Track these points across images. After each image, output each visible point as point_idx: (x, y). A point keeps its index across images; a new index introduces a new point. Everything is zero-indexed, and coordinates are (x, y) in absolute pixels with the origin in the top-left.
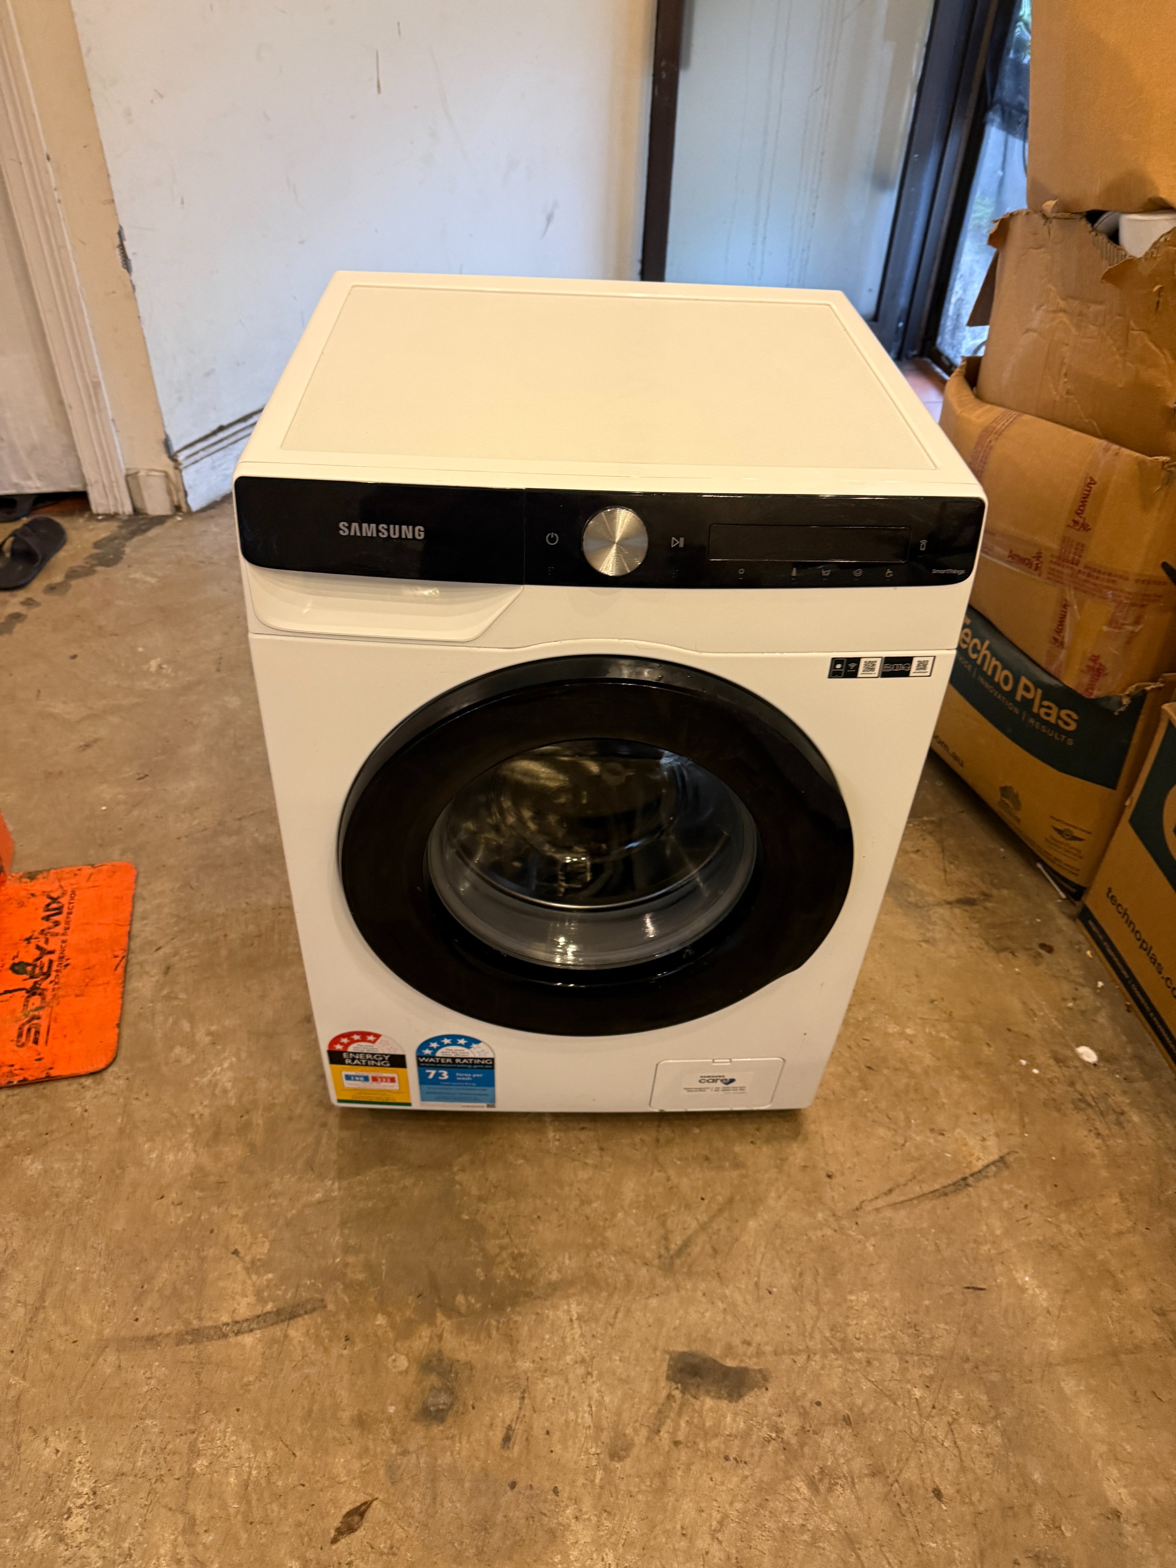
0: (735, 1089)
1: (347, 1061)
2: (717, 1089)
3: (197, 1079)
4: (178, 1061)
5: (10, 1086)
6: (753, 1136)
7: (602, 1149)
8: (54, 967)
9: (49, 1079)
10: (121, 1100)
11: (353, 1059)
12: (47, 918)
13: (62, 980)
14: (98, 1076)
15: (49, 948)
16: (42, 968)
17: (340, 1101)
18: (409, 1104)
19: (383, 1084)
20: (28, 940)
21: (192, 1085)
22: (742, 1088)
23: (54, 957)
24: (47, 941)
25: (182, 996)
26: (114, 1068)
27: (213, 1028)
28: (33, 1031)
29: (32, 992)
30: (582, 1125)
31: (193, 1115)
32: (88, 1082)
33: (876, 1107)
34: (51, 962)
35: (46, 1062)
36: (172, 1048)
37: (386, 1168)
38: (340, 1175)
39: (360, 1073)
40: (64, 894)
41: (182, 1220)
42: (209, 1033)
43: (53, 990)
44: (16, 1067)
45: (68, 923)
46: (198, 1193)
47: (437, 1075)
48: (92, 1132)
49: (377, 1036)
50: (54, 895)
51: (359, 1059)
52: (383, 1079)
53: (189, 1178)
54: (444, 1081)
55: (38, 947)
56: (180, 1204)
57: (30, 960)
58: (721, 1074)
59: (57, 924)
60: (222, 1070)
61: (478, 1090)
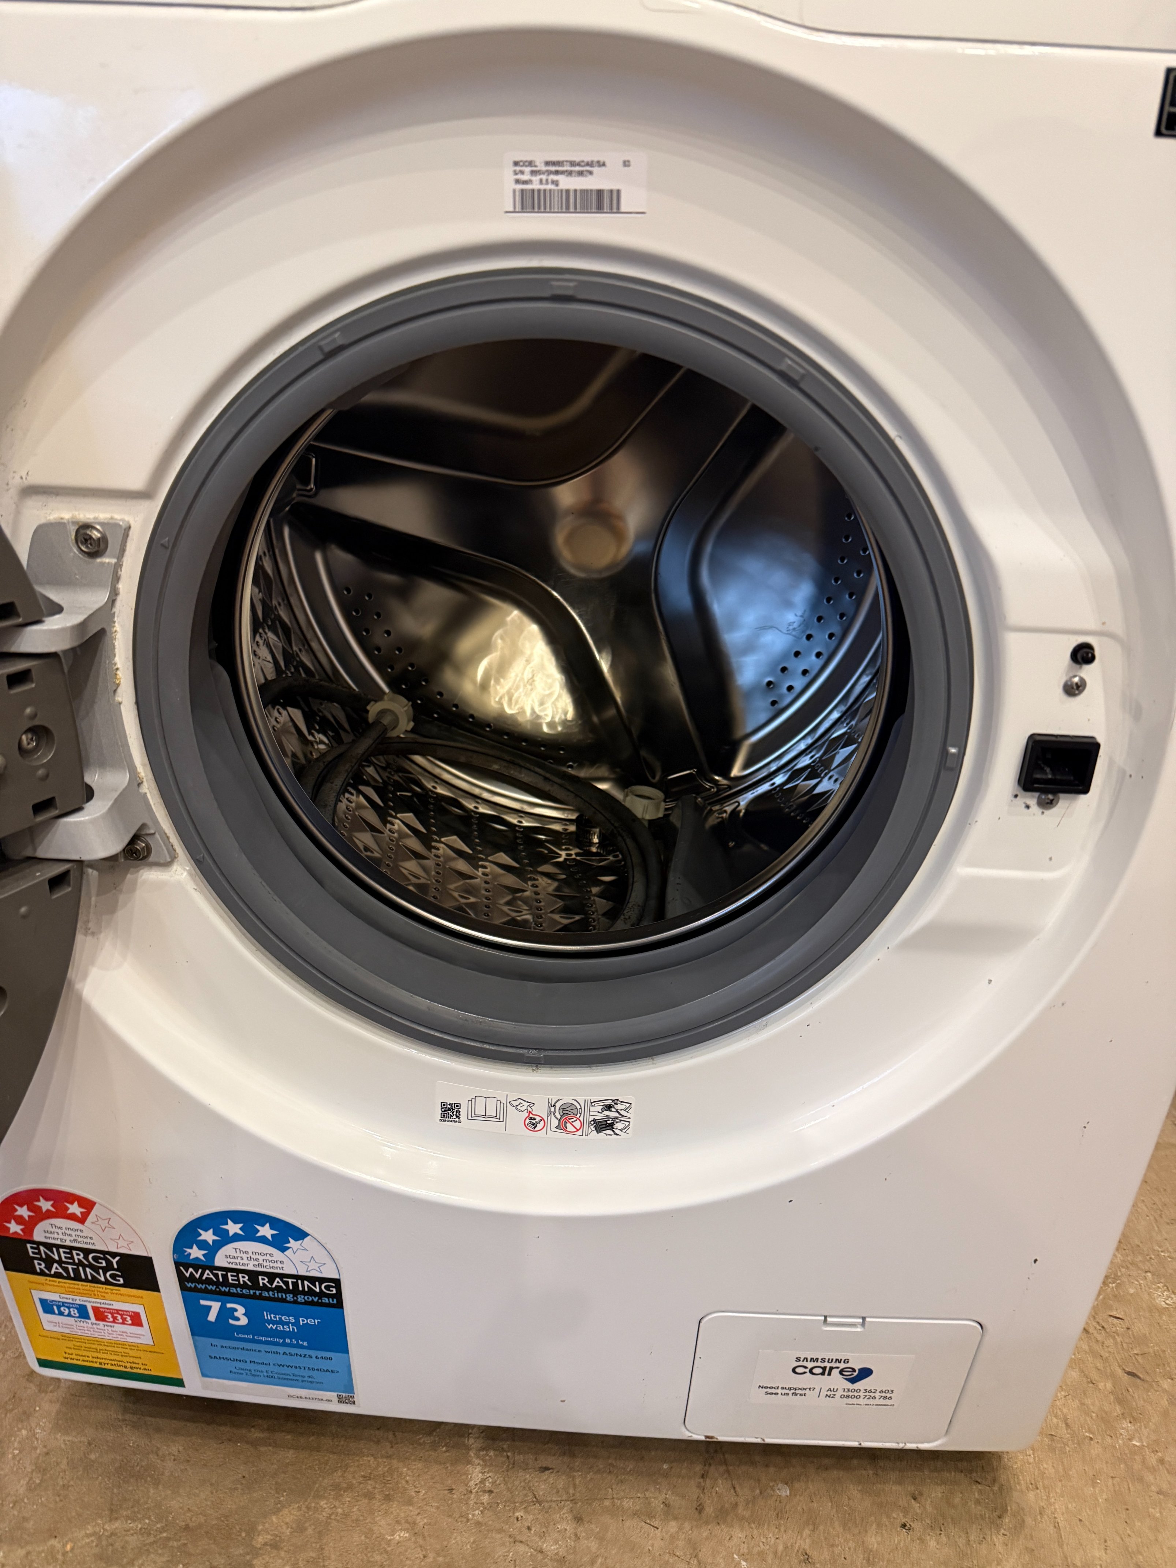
0: (870, 1394)
1: (39, 1266)
2: (831, 1394)
6: (906, 1511)
7: (579, 1519)
11: (49, 1262)
17: (43, 1363)
18: (180, 1383)
19: (118, 1327)
22: (887, 1394)
30: (546, 1460)
33: (1161, 1461)
39: (69, 1298)
47: (226, 1314)
49: (88, 1205)
51: (60, 1262)
52: (118, 1316)
54: (241, 1329)
58: (842, 1356)
61: (315, 1359)
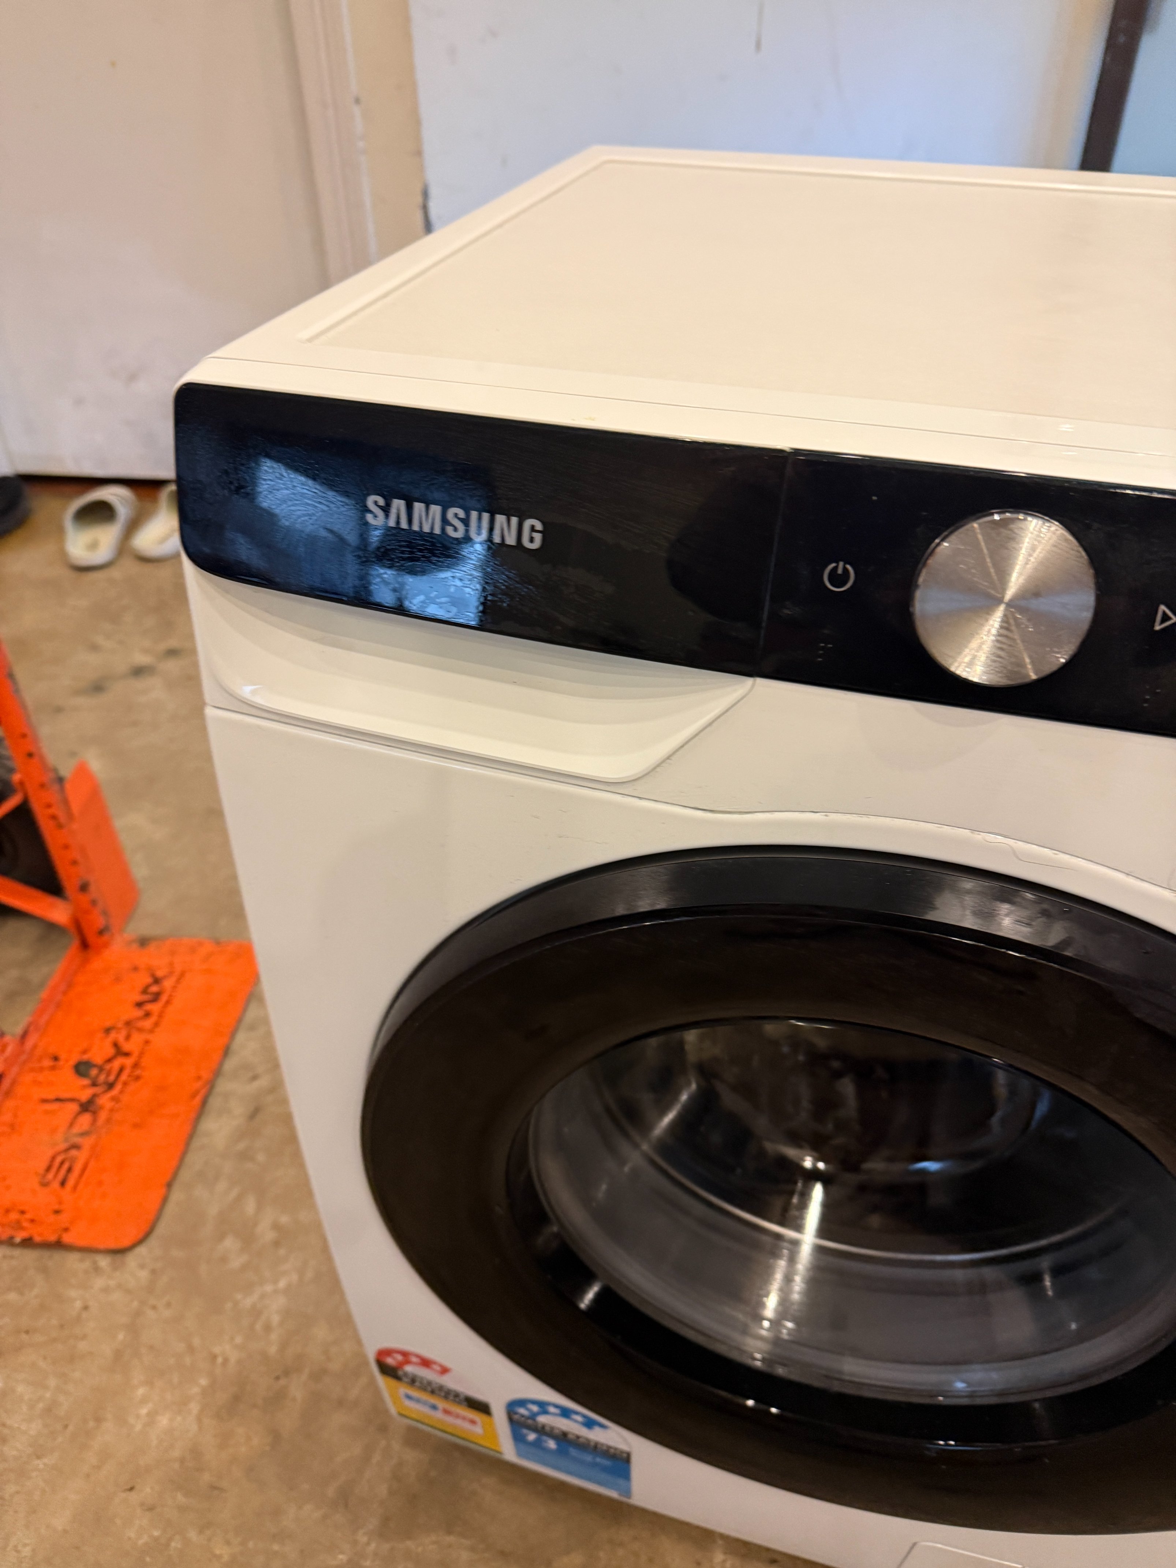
1: (405, 1380)
3: (239, 1296)
4: (224, 1260)
5: (10, 1242)
8: (124, 1077)
9: (59, 1245)
10: (135, 1304)
11: (413, 1381)
12: (139, 1005)
13: (125, 1098)
14: (119, 1256)
15: (126, 1047)
16: (109, 1074)
17: (400, 1415)
19: (459, 1420)
20: (108, 1031)
21: (229, 1305)
23: (128, 1062)
24: (128, 1038)
25: (261, 1157)
26: (142, 1250)
27: (284, 1219)
28: (66, 1166)
29: (87, 1107)
31: (214, 1357)
32: (104, 1262)
34: (121, 1070)
35: (64, 1219)
36: (221, 1237)
37: (451, 1539)
38: (383, 1532)
39: (425, 1399)
40: (171, 973)
41: (145, 1539)
42: (276, 1226)
43: (112, 1110)
44: (28, 1216)
45: (161, 1015)
46: (180, 1498)
47: (540, 1440)
48: (82, 1346)
49: (446, 1369)
50: (159, 974)
51: (421, 1384)
52: (458, 1416)
53: (176, 1466)
54: (551, 1449)
55: (116, 1045)
56: (151, 1509)
57: (98, 1060)
59: (148, 1015)
60: (276, 1291)
61: (605, 1476)
